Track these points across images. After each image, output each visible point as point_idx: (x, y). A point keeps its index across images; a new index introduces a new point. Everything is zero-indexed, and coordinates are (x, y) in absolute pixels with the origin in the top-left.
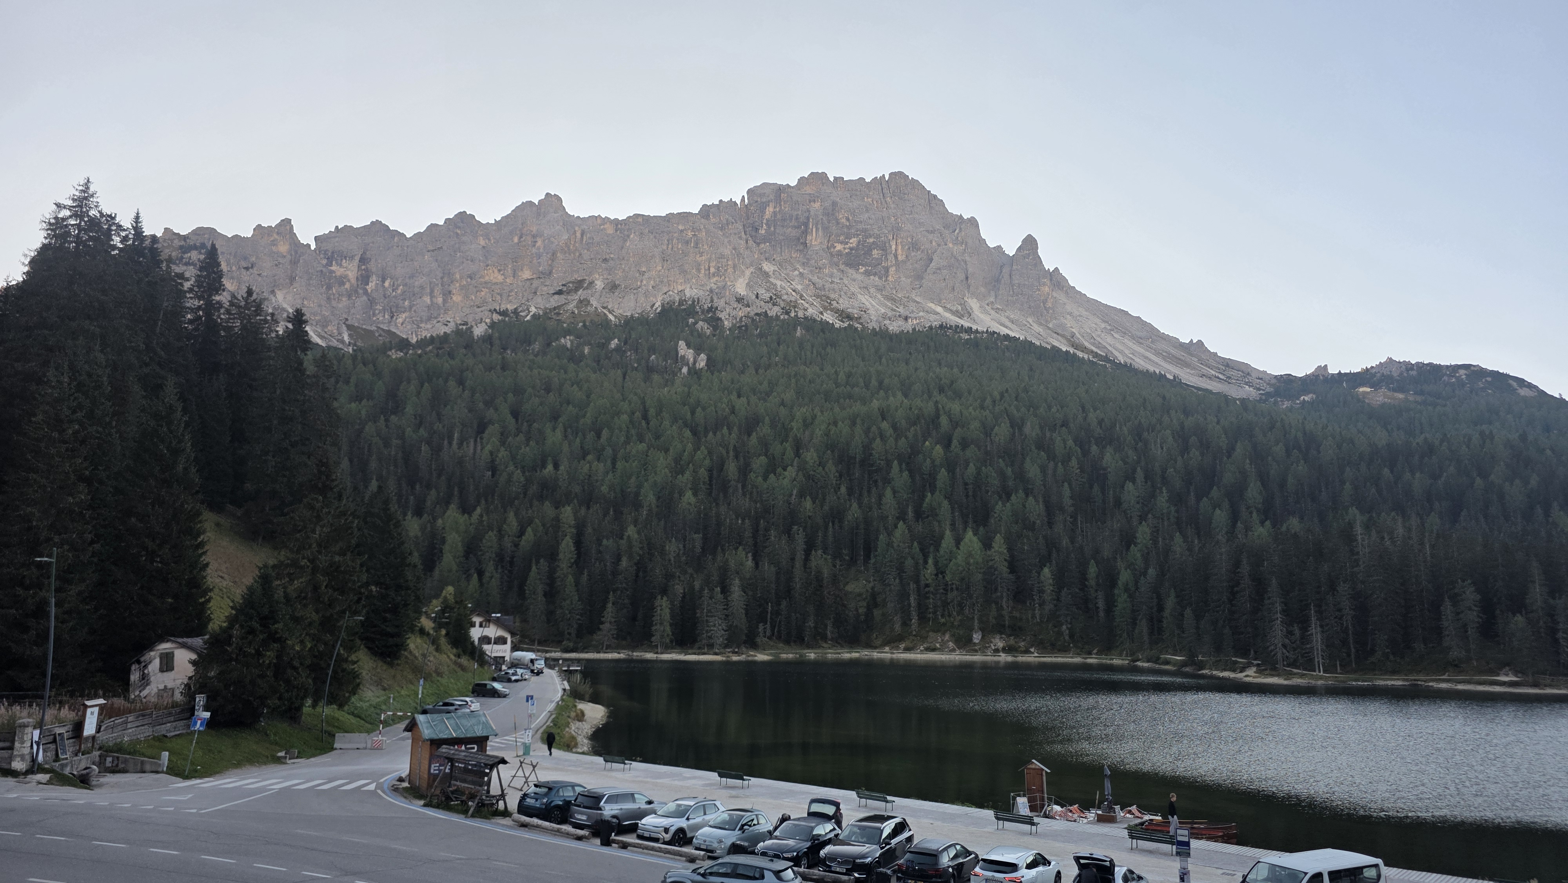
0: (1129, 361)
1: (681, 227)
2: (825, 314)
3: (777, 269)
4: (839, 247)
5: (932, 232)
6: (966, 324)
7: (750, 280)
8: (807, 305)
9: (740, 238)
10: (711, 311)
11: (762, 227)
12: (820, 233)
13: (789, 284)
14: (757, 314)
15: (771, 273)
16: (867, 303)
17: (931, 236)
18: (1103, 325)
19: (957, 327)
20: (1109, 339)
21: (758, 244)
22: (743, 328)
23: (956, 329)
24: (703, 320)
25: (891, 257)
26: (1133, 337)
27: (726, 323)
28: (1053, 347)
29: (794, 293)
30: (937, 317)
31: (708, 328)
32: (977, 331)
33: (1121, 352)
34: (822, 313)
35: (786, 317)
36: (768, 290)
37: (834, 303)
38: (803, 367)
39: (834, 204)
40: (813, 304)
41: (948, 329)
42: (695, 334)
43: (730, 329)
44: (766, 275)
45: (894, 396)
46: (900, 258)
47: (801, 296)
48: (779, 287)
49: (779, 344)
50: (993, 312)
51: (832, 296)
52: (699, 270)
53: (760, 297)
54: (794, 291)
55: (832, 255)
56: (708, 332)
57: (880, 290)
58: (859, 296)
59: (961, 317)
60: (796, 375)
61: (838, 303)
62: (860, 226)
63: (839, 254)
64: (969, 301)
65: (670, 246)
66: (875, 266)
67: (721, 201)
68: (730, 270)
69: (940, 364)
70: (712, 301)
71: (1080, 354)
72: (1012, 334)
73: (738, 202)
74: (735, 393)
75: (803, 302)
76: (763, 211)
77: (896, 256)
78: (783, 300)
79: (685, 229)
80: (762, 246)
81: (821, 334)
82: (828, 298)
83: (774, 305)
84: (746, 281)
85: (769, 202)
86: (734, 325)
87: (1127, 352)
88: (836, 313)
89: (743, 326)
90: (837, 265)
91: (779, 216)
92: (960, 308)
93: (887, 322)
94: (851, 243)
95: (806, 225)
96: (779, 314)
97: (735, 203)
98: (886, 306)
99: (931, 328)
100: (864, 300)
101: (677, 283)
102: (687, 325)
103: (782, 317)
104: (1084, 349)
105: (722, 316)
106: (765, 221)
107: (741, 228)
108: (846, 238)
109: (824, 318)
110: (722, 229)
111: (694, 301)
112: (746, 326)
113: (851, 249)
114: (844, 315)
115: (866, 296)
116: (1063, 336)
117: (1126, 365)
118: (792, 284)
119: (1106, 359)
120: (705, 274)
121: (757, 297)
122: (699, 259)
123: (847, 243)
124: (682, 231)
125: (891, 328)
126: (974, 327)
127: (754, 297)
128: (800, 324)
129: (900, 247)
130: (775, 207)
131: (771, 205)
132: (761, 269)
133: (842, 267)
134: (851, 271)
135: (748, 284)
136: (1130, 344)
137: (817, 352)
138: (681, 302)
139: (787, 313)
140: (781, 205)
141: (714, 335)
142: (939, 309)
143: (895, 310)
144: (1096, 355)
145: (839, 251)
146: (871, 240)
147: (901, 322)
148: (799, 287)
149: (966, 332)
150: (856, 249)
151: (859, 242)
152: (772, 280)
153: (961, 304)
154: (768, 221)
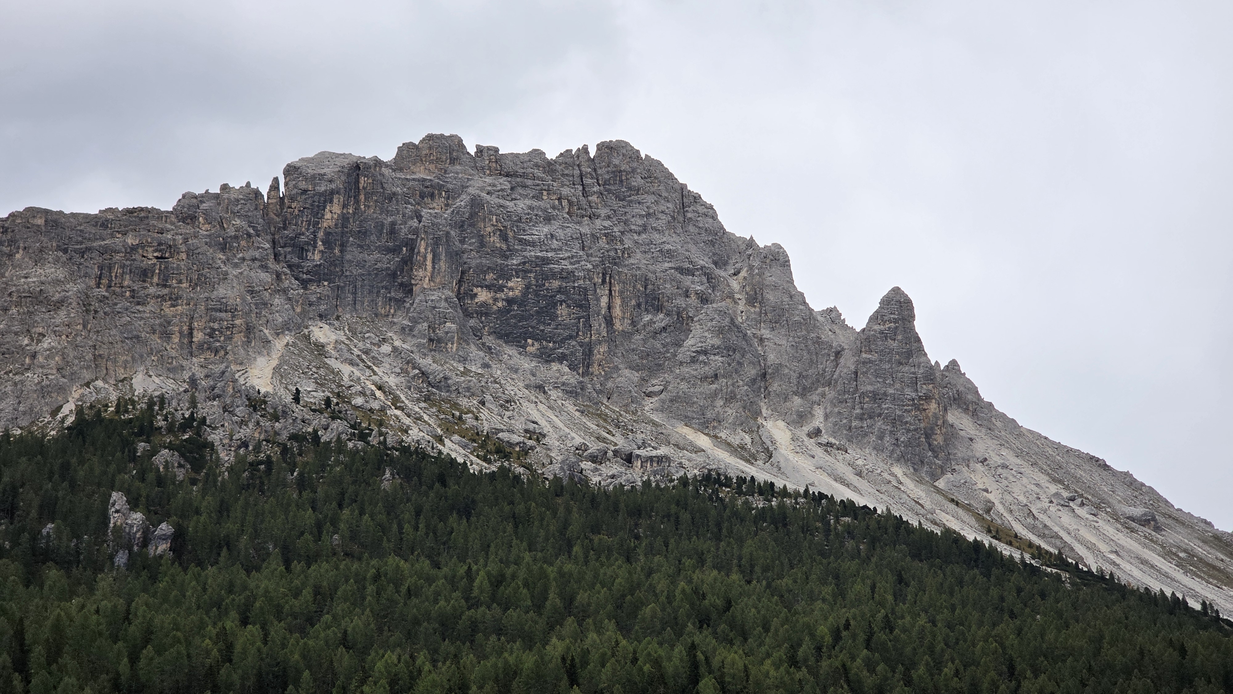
0: (1107, 568)
1: (131, 240)
2: (447, 441)
3: (344, 338)
4: (483, 296)
5: (690, 272)
6: (762, 476)
7: (283, 361)
8: (407, 421)
9: (264, 268)
10: (191, 427)
11: (315, 247)
12: (443, 265)
13: (368, 372)
14: (293, 437)
15: (329, 348)
16: (543, 422)
17: (687, 281)
18: (1053, 488)
19: (741, 480)
20: (1066, 518)
21: (304, 284)
22: (262, 467)
23: (739, 486)
24: (171, 447)
25: (598, 325)
26: (1115, 517)
27: (223, 455)
28: (948, 532)
29: (378, 393)
30: (699, 459)
31: (180, 466)
32: (784, 492)
33: (1091, 547)
34: (440, 440)
35: (360, 444)
36: (322, 385)
37: (468, 418)
38: (393, 561)
39: (476, 203)
40: (420, 418)
41: (721, 485)
42: (151, 476)
43: (231, 470)
44: (320, 349)
45: (599, 630)
46: (618, 326)
47: (396, 402)
48: (346, 378)
49: (340, 506)
50: (819, 452)
51: (464, 402)
52: (166, 336)
53: (305, 398)
54: (380, 388)
55: (468, 314)
56: (181, 474)
57: (572, 393)
58: (525, 404)
59: (751, 459)
60: (376, 578)
61: (477, 418)
62: (532, 253)
63: (484, 311)
64: (769, 425)
65: (105, 281)
66: (563, 341)
67: (225, 187)
68: (239, 338)
69: (701, 562)
70: (193, 403)
71: (1005, 550)
72: (860, 501)
73: (264, 191)
74: (233, 614)
75: (398, 412)
76: (317, 210)
77: (609, 321)
78: (356, 408)
79: (141, 246)
80: (313, 287)
81: (437, 485)
82: (456, 406)
83: (333, 418)
84: (275, 363)
85: (332, 193)
86: (240, 460)
87: (1103, 547)
88: (474, 441)
89: (261, 463)
90: (477, 333)
91: (353, 226)
92: (748, 439)
93: (587, 465)
94: (511, 289)
95: (411, 245)
96: (343, 436)
97: (257, 194)
98: (586, 429)
99: (684, 481)
100: (535, 415)
101: (115, 361)
102: (133, 458)
103: (350, 445)
104: (1013, 539)
105: (215, 437)
106: (321, 234)
107: (267, 246)
108: (500, 277)
109: (445, 451)
110: (223, 248)
111: (151, 404)
112: (268, 462)
113: (510, 301)
114: (491, 447)
115: (541, 407)
116: (968, 508)
117: (1100, 577)
118: (375, 373)
119: (1060, 562)
120: (181, 345)
121: (297, 399)
122: (168, 311)
123: (500, 289)
124: (134, 248)
125: (595, 479)
126: (779, 484)
127: (289, 399)
128: (392, 462)
129: (618, 301)
130: (344, 206)
131: (335, 201)
132: (307, 338)
133: (490, 340)
134: (510, 351)
135: (276, 370)
136: (1109, 530)
137: (427, 526)
138: (122, 405)
139: (363, 437)
140: (357, 202)
141: (194, 482)
142: (703, 441)
143: (604, 440)
144: (1039, 553)
145: (484, 304)
146: (556, 284)
147: (614, 468)
148: (392, 381)
149: (761, 493)
150: (521, 302)
151: (528, 287)
152: (331, 362)
153: (750, 432)
154: (327, 234)
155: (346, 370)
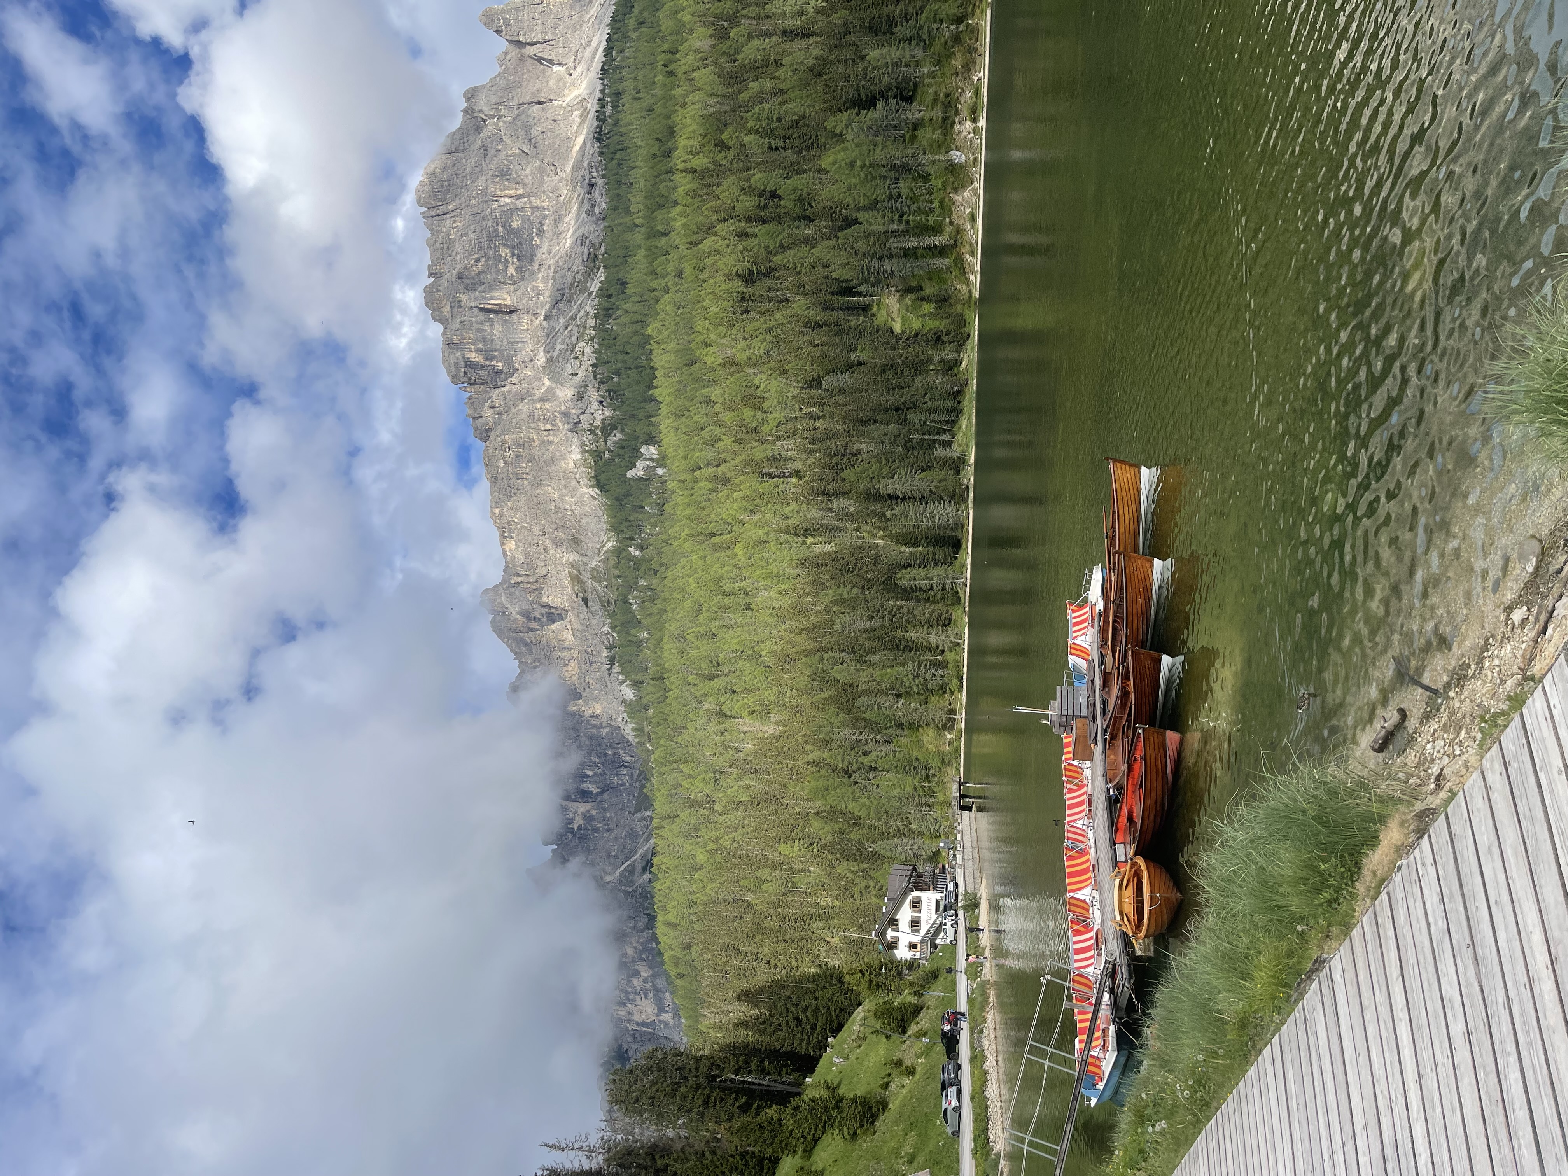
2: (591, 290)
3: (543, 347)
6: (594, 106)
7: (556, 382)
8: (583, 312)
10: (594, 431)
13: (559, 333)
14: (595, 377)
16: (575, 236)
19: (597, 119)
21: (515, 370)
22: (611, 392)
23: (601, 120)
24: (606, 441)
25: (520, 203)
27: (607, 414)
29: (569, 329)
30: (588, 144)
32: (602, 93)
34: (591, 294)
35: (595, 340)
37: (579, 277)
39: (460, 276)
40: (580, 305)
41: (601, 130)
43: (614, 410)
44: (550, 361)
46: (520, 192)
47: (573, 318)
51: (569, 280)
52: (549, 443)
53: (574, 371)
54: (566, 328)
55: (521, 279)
56: (619, 436)
61: (578, 273)
62: (485, 244)
63: (520, 270)
64: (566, 100)
65: (524, 476)
66: (531, 223)
68: (547, 405)
70: (582, 430)
73: (467, 394)
75: (578, 318)
77: (519, 197)
78: (578, 341)
82: (572, 285)
83: (584, 354)
84: (558, 386)
85: (465, 358)
86: (609, 404)
88: (589, 275)
89: (609, 393)
90: (532, 273)
91: (481, 346)
92: (577, 113)
93: (597, 210)
94: (506, 255)
99: (600, 154)
101: (566, 469)
105: (599, 419)
106: (488, 363)
108: (500, 261)
109: (596, 291)
110: (500, 415)
111: (585, 451)
112: (608, 390)
113: (513, 255)
114: (592, 265)
118: (560, 330)
120: (554, 435)
121: (575, 375)
122: (537, 443)
123: (507, 260)
124: (506, 463)
125: (604, 205)
126: (597, 96)
127: (575, 379)
131: (469, 355)
132: (544, 368)
133: (536, 267)
134: (539, 255)
135: (562, 385)
138: (588, 465)
139: (591, 339)
141: (622, 430)
142: (578, 143)
145: (516, 269)
146: (500, 229)
147: (597, 194)
148: (562, 321)
149: (604, 107)
150: (512, 248)
151: (504, 245)
152: (556, 354)
153: (572, 111)
154: (487, 359)
155: (559, 346)
